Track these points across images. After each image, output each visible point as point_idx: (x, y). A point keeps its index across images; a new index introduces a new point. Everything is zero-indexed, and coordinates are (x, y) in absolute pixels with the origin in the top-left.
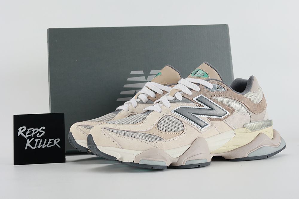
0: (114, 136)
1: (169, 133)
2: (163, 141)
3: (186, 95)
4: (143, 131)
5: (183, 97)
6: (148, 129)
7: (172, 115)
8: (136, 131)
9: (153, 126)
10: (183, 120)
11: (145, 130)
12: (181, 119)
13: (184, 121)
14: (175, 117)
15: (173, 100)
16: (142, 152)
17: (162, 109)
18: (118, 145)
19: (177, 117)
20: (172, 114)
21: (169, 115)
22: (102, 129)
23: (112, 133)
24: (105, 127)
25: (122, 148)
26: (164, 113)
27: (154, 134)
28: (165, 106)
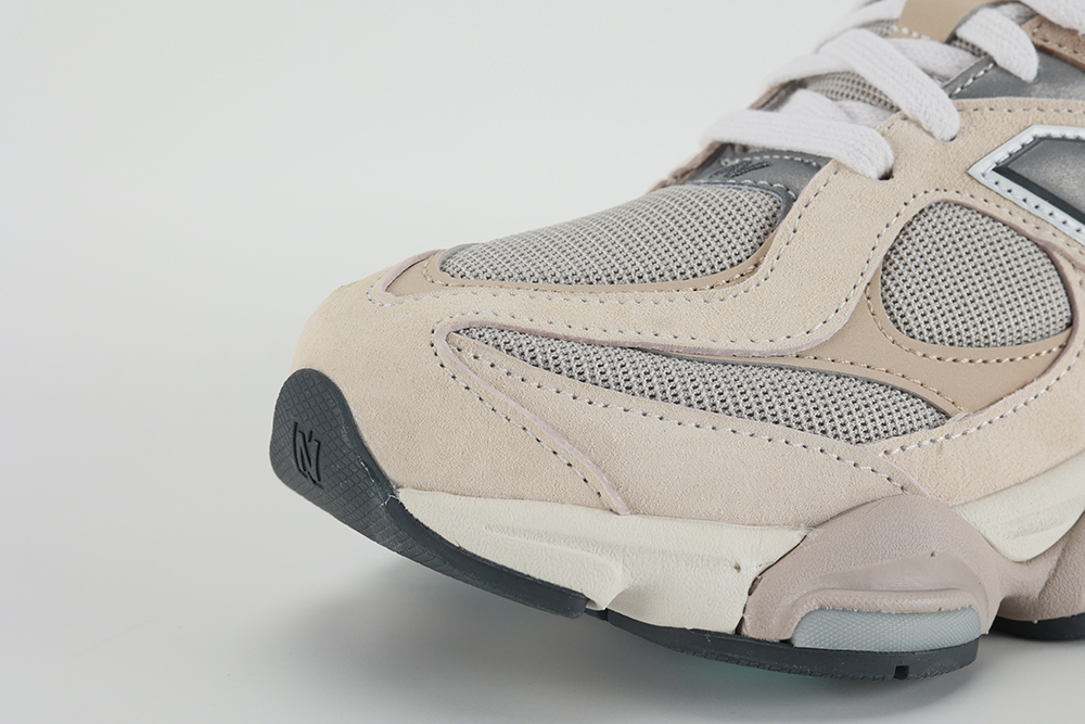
0: (556, 396)
1: (979, 354)
2: (949, 426)
3: (1061, 37)
4: (781, 344)
5: (1040, 49)
6: (821, 333)
7: (981, 205)
8: (727, 353)
9: (853, 303)
10: (1060, 242)
11: (800, 341)
12: (1046, 236)
13: (1069, 251)
14: (1003, 214)
15: (965, 76)
16: (795, 537)
17: (895, 148)
18: (599, 481)
19: (1017, 221)
20: (980, 193)
21: (958, 198)
22: (440, 345)
23: (526, 369)
24: (461, 320)
25: (635, 511)
26: (914, 189)
27: (870, 374)
28: (919, 125)
